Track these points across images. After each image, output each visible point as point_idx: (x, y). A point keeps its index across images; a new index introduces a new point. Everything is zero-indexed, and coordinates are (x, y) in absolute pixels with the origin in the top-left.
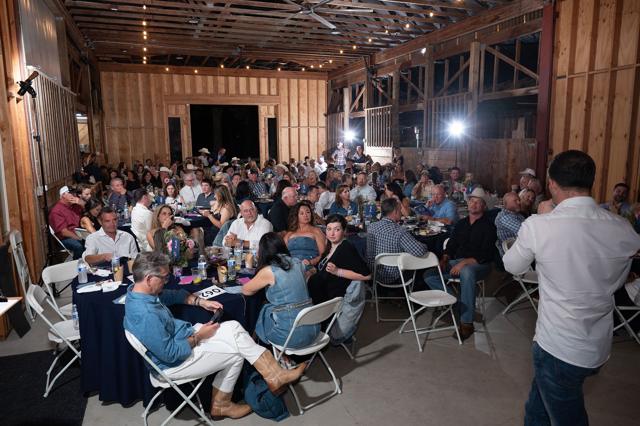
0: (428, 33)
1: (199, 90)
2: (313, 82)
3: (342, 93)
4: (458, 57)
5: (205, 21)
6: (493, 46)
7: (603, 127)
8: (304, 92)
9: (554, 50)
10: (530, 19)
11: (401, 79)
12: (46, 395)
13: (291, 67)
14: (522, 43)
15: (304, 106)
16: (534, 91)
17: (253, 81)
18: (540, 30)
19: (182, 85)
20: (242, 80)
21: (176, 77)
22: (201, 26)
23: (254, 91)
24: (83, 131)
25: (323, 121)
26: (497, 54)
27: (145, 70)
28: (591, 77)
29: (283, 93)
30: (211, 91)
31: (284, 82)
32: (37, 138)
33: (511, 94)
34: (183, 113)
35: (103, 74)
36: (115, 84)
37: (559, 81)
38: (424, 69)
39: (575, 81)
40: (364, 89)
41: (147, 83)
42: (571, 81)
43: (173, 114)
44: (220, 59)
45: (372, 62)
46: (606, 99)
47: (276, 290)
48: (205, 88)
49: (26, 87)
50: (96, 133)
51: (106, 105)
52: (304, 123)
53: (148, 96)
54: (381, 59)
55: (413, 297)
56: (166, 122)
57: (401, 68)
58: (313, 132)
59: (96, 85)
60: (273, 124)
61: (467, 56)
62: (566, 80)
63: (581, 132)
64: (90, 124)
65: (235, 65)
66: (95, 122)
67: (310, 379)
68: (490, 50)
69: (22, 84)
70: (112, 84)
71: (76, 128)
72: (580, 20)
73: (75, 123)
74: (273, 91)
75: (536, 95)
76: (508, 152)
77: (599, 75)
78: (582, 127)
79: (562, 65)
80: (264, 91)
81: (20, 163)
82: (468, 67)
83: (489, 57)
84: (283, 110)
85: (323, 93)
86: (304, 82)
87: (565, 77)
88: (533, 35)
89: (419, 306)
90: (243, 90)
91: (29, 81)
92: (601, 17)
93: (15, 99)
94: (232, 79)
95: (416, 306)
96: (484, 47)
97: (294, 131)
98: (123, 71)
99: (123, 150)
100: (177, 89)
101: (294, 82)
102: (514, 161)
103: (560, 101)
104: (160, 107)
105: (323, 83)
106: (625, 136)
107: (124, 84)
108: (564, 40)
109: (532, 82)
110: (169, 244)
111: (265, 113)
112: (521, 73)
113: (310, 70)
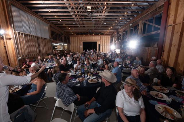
0: (129, 21)
1: (86, 39)
2: (108, 37)
6: (146, 21)
10: (159, 9)
11: (123, 34)
13: (102, 34)
14: (156, 18)
15: (106, 41)
16: (159, 32)
17: (96, 37)
18: (162, 12)
19: (83, 39)
20: (92, 37)
23: (96, 39)
26: (147, 23)
29: (102, 39)
30: (88, 39)
31: (102, 37)
33: (151, 34)
35: (70, 37)
37: (168, 27)
40: (116, 37)
41: (77, 38)
44: (88, 33)
45: (118, 31)
52: (106, 45)
57: (123, 31)
60: (99, 45)
62: (172, 26)
63: (177, 44)
65: (91, 34)
68: (145, 22)
70: (72, 38)
74: (100, 39)
76: (148, 51)
78: (178, 42)
80: (98, 39)
83: (145, 24)
84: (102, 42)
86: (106, 37)
87: (171, 25)
88: (160, 14)
90: (94, 39)
96: (143, 22)
97: (104, 46)
99: (74, 50)
101: (104, 37)
102: (150, 53)
105: (110, 37)
107: (74, 39)
111: (98, 43)
112: (155, 27)
113: (106, 34)
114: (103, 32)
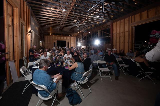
1: (58, 38)
2: (74, 38)
3: (78, 39)
4: (96, 33)
5: (59, 28)
7: (123, 41)
8: (73, 39)
9: (113, 30)
11: (87, 36)
12: (22, 93)
13: (71, 35)
15: (73, 41)
16: (109, 36)
17: (66, 37)
19: (56, 38)
20: (64, 37)
21: (55, 37)
22: (59, 29)
23: (66, 39)
24: (41, 44)
25: (75, 43)
27: (51, 36)
28: (120, 33)
29: (70, 39)
30: (60, 39)
31: (70, 37)
32: (31, 40)
33: (105, 37)
34: (56, 42)
36: (47, 38)
37: (114, 35)
38: (91, 35)
39: (117, 35)
40: (81, 38)
41: (51, 38)
42: (116, 34)
43: (54, 42)
44: (61, 34)
45: (83, 34)
46: (123, 37)
47: (78, 68)
48: (59, 38)
49: (30, 32)
50: (43, 44)
51: (45, 40)
52: (73, 43)
53: (51, 39)
54: (84, 34)
55: (100, 69)
56: (53, 43)
57: (87, 35)
58: (74, 44)
59: (44, 37)
60: (68, 43)
61: (98, 32)
63: (119, 42)
64: (42, 43)
65: (63, 35)
66: (43, 42)
67: (83, 88)
69: (29, 31)
70: (46, 37)
71: (40, 44)
72: (117, 25)
73: (40, 43)
74: (68, 39)
75: (110, 37)
77: (122, 33)
79: (114, 32)
80: (67, 39)
81: (28, 45)
82: (98, 34)
83: (101, 32)
84: (70, 41)
85: (75, 39)
86: (73, 38)
88: (109, 28)
89: (102, 71)
90: (64, 39)
91: (31, 31)
92: (121, 24)
93: (28, 34)
94: (63, 37)
95: (101, 71)
96: (100, 31)
97: (71, 44)
98: (48, 36)
100: (55, 38)
101: (71, 38)
103: (114, 37)
104: (52, 41)
105: (75, 38)
106: (127, 42)
107: (48, 38)
108: (114, 29)
109: (109, 35)
110: (53, 58)
111: (67, 42)
112: (107, 34)
113: (73, 36)
114: (72, 34)
